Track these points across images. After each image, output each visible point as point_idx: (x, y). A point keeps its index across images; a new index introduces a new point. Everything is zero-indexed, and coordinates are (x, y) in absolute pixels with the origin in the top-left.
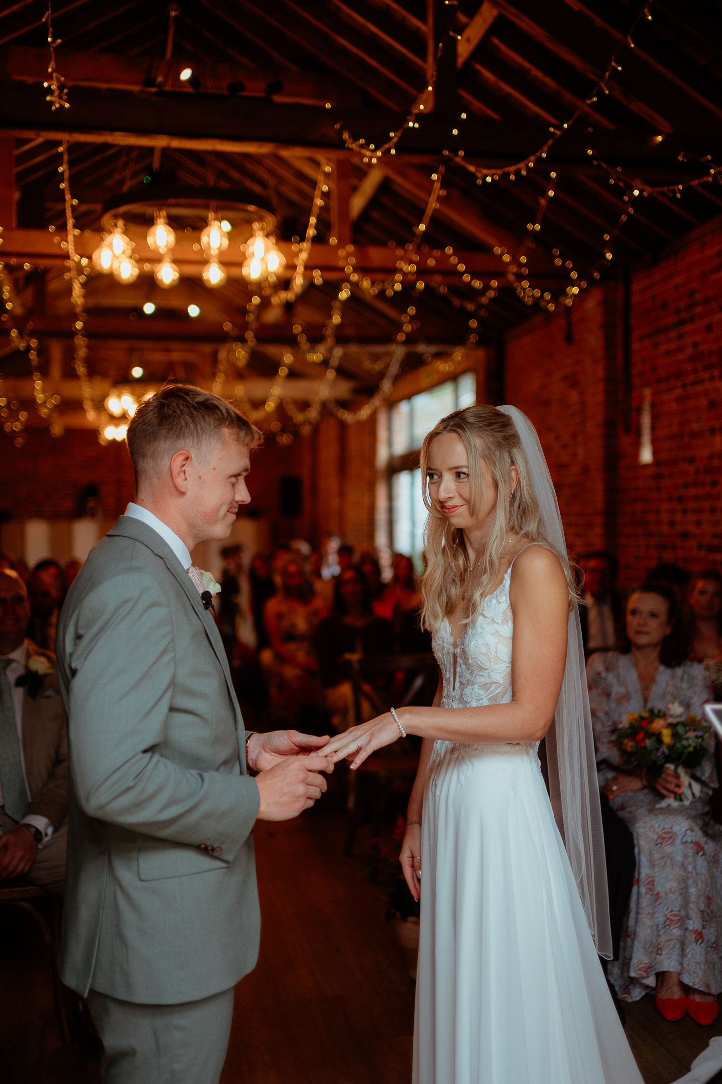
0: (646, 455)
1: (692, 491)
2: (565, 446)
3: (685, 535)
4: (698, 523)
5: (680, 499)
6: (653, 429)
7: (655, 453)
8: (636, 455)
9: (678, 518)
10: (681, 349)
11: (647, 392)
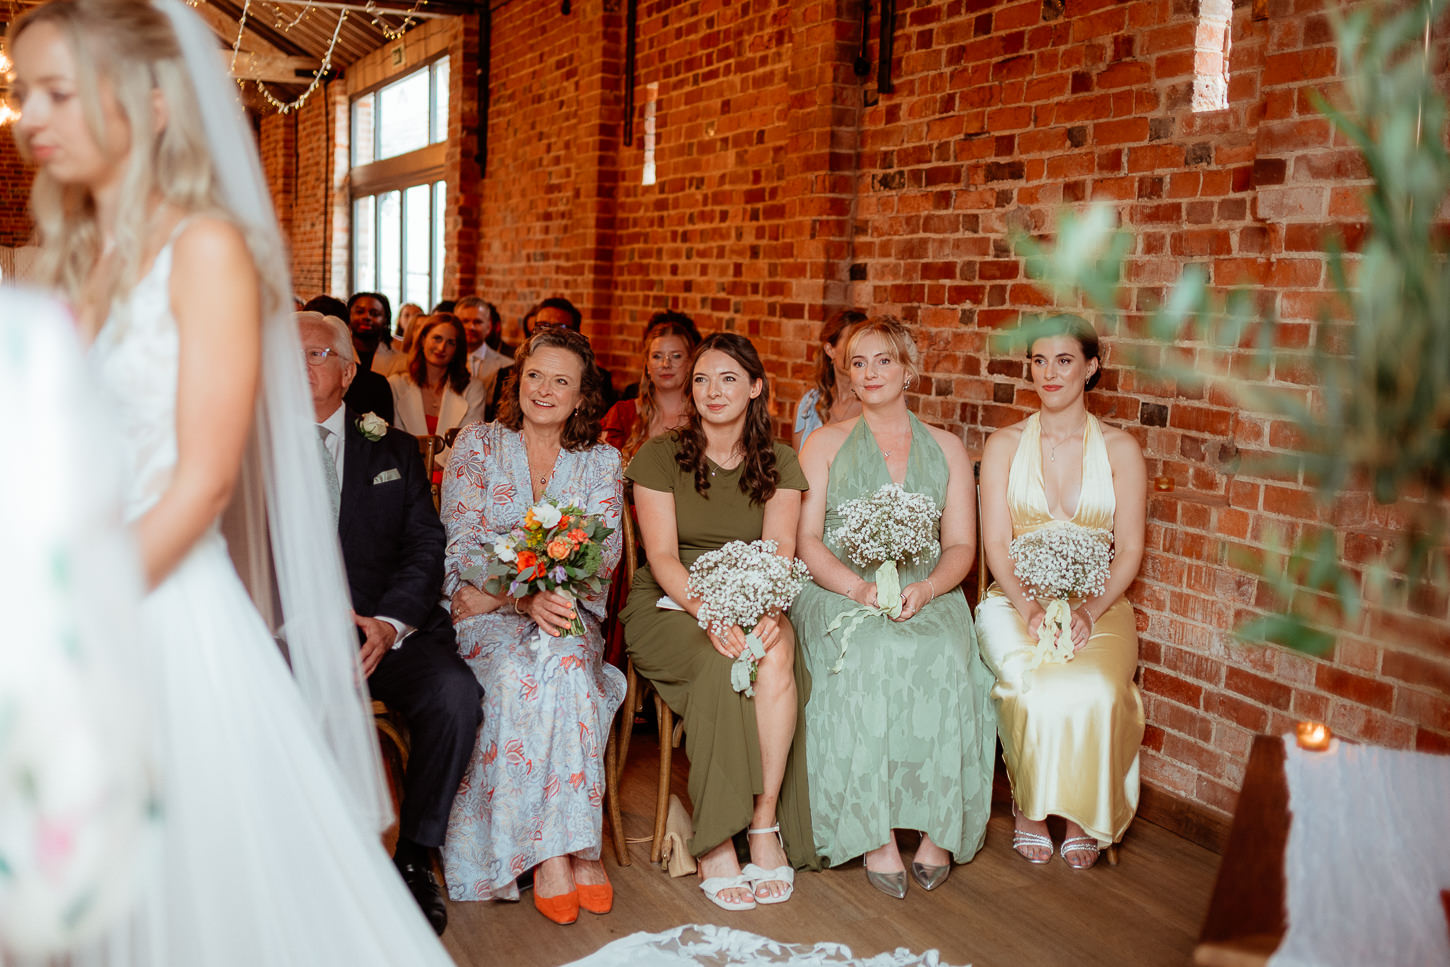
0: (649, 177)
1: (700, 226)
2: (557, 161)
3: (688, 286)
4: (704, 270)
5: (685, 237)
6: (658, 137)
7: (658, 174)
8: (639, 175)
9: (682, 262)
10: (692, 28)
11: (654, 86)
